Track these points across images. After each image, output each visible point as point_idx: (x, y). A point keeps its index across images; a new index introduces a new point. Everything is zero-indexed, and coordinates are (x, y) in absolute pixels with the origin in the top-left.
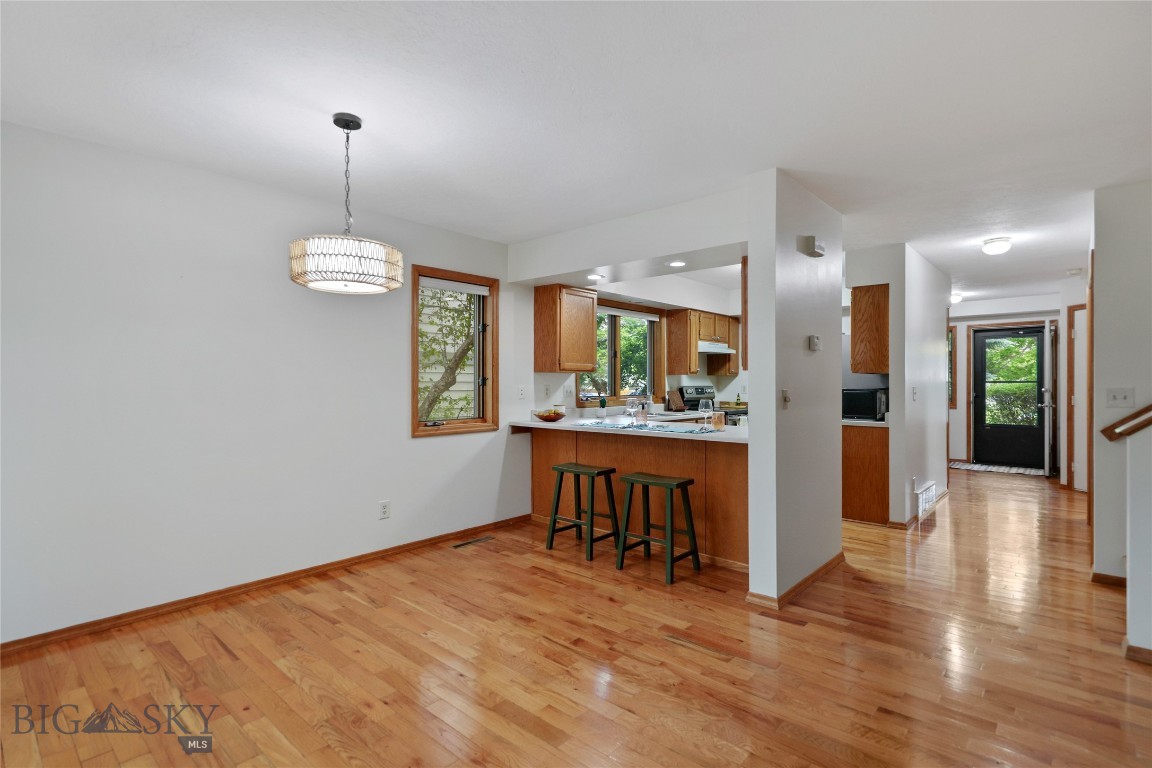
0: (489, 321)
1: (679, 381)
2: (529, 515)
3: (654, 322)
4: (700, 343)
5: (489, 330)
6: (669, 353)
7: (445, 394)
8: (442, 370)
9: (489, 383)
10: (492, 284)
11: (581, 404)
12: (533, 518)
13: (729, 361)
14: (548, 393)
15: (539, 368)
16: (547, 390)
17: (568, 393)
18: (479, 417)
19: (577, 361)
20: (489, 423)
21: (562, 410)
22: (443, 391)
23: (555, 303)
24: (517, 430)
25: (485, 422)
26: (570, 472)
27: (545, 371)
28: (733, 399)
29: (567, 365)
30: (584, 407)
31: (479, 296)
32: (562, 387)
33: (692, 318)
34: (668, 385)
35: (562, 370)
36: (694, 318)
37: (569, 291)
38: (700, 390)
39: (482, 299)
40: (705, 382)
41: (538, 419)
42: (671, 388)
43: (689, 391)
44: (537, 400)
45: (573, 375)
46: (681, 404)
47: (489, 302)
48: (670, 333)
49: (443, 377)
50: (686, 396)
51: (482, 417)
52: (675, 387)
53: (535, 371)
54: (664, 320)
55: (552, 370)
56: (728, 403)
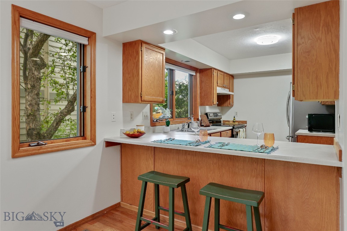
0: (88, 64)
1: (205, 109)
2: (119, 204)
3: (192, 75)
4: (218, 88)
5: (88, 70)
6: (201, 93)
7: (67, 117)
8: (66, 103)
9: (88, 110)
10: (90, 35)
11: (154, 123)
12: (122, 206)
13: (230, 99)
14: (132, 117)
15: (126, 100)
16: (131, 115)
17: (145, 117)
18: (81, 136)
19: (153, 95)
20: (88, 141)
21: (142, 129)
22: (66, 115)
23: (137, 53)
24: (109, 144)
25: (85, 139)
26: (152, 182)
27: (130, 102)
28: (231, 119)
29: (146, 98)
30: (155, 126)
31: (81, 44)
32: (142, 113)
33: (214, 73)
34: (200, 111)
35: (143, 101)
36: (215, 73)
37: (148, 46)
38: (216, 114)
39: (82, 47)
40: (217, 110)
41: (126, 136)
42: (201, 113)
43: (211, 115)
44: (125, 122)
45: (149, 105)
46: (208, 123)
47: (88, 49)
48: (201, 82)
49: (66, 107)
50: (210, 118)
51: (83, 136)
52: (203, 113)
53: (123, 102)
54: (198, 75)
55: (136, 102)
56: (229, 121)
